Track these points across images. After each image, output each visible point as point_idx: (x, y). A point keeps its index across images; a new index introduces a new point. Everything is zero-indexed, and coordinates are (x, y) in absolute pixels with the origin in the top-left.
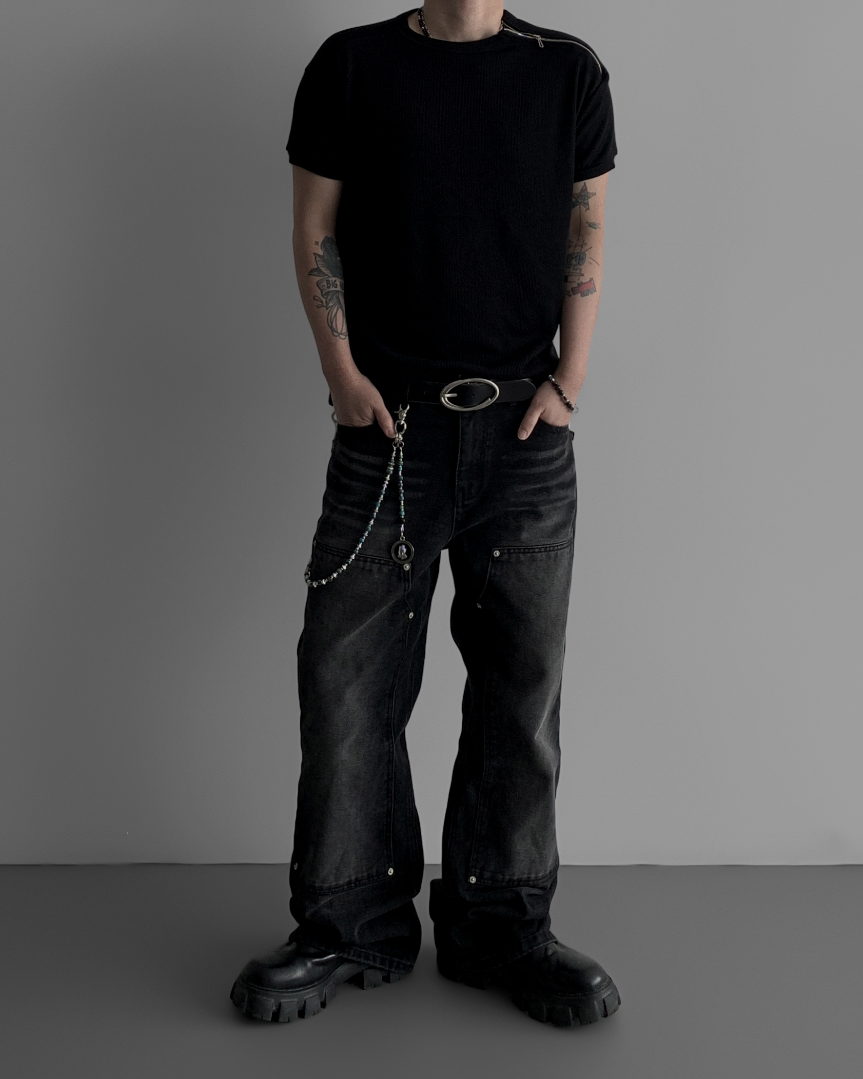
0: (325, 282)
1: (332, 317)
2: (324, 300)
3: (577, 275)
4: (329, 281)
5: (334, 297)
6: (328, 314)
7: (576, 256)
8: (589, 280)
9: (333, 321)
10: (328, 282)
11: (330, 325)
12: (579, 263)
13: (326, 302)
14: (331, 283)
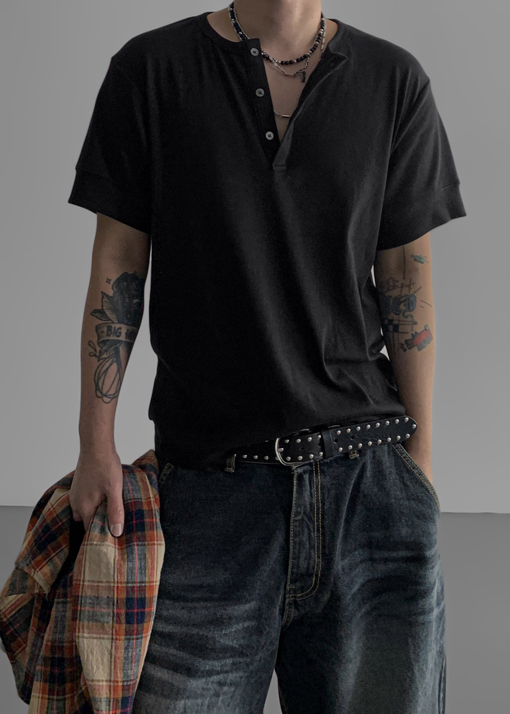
0: (106, 328)
1: (102, 372)
2: (98, 349)
3: (410, 324)
4: (111, 327)
5: (112, 348)
6: (98, 367)
7: (405, 300)
8: (423, 329)
9: (101, 377)
10: (109, 328)
11: (96, 382)
12: (409, 308)
13: (100, 352)
14: (113, 330)
